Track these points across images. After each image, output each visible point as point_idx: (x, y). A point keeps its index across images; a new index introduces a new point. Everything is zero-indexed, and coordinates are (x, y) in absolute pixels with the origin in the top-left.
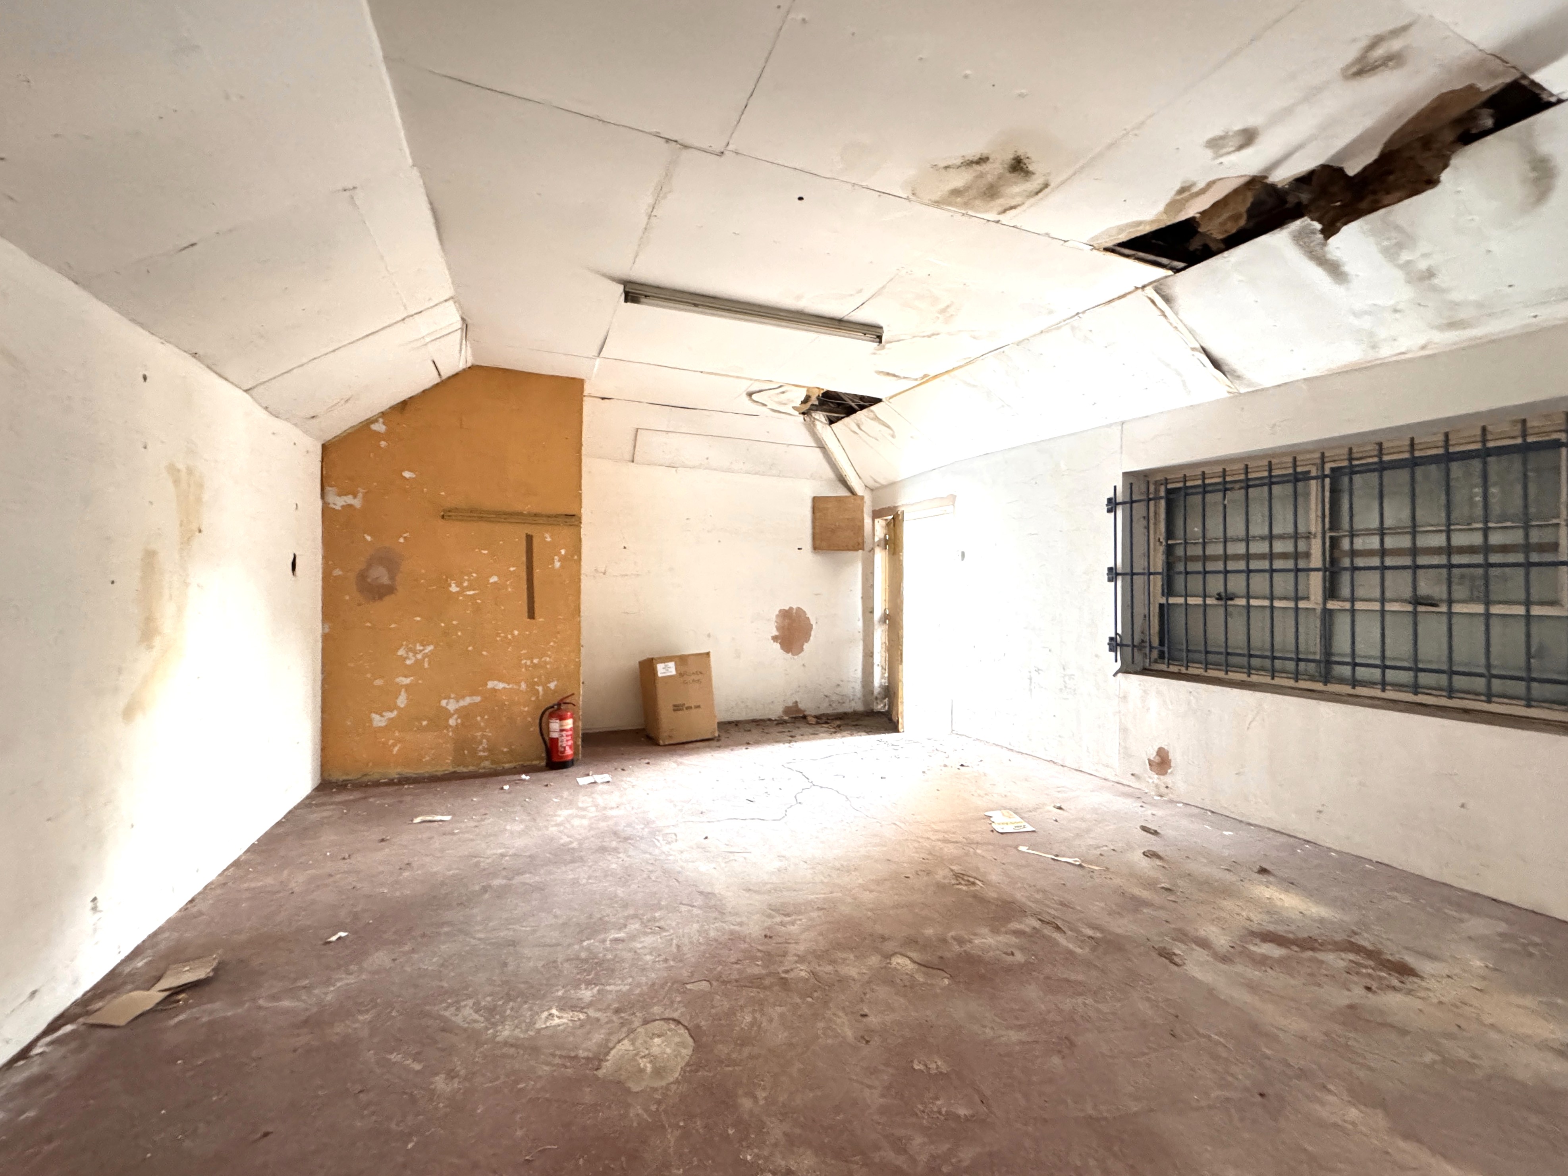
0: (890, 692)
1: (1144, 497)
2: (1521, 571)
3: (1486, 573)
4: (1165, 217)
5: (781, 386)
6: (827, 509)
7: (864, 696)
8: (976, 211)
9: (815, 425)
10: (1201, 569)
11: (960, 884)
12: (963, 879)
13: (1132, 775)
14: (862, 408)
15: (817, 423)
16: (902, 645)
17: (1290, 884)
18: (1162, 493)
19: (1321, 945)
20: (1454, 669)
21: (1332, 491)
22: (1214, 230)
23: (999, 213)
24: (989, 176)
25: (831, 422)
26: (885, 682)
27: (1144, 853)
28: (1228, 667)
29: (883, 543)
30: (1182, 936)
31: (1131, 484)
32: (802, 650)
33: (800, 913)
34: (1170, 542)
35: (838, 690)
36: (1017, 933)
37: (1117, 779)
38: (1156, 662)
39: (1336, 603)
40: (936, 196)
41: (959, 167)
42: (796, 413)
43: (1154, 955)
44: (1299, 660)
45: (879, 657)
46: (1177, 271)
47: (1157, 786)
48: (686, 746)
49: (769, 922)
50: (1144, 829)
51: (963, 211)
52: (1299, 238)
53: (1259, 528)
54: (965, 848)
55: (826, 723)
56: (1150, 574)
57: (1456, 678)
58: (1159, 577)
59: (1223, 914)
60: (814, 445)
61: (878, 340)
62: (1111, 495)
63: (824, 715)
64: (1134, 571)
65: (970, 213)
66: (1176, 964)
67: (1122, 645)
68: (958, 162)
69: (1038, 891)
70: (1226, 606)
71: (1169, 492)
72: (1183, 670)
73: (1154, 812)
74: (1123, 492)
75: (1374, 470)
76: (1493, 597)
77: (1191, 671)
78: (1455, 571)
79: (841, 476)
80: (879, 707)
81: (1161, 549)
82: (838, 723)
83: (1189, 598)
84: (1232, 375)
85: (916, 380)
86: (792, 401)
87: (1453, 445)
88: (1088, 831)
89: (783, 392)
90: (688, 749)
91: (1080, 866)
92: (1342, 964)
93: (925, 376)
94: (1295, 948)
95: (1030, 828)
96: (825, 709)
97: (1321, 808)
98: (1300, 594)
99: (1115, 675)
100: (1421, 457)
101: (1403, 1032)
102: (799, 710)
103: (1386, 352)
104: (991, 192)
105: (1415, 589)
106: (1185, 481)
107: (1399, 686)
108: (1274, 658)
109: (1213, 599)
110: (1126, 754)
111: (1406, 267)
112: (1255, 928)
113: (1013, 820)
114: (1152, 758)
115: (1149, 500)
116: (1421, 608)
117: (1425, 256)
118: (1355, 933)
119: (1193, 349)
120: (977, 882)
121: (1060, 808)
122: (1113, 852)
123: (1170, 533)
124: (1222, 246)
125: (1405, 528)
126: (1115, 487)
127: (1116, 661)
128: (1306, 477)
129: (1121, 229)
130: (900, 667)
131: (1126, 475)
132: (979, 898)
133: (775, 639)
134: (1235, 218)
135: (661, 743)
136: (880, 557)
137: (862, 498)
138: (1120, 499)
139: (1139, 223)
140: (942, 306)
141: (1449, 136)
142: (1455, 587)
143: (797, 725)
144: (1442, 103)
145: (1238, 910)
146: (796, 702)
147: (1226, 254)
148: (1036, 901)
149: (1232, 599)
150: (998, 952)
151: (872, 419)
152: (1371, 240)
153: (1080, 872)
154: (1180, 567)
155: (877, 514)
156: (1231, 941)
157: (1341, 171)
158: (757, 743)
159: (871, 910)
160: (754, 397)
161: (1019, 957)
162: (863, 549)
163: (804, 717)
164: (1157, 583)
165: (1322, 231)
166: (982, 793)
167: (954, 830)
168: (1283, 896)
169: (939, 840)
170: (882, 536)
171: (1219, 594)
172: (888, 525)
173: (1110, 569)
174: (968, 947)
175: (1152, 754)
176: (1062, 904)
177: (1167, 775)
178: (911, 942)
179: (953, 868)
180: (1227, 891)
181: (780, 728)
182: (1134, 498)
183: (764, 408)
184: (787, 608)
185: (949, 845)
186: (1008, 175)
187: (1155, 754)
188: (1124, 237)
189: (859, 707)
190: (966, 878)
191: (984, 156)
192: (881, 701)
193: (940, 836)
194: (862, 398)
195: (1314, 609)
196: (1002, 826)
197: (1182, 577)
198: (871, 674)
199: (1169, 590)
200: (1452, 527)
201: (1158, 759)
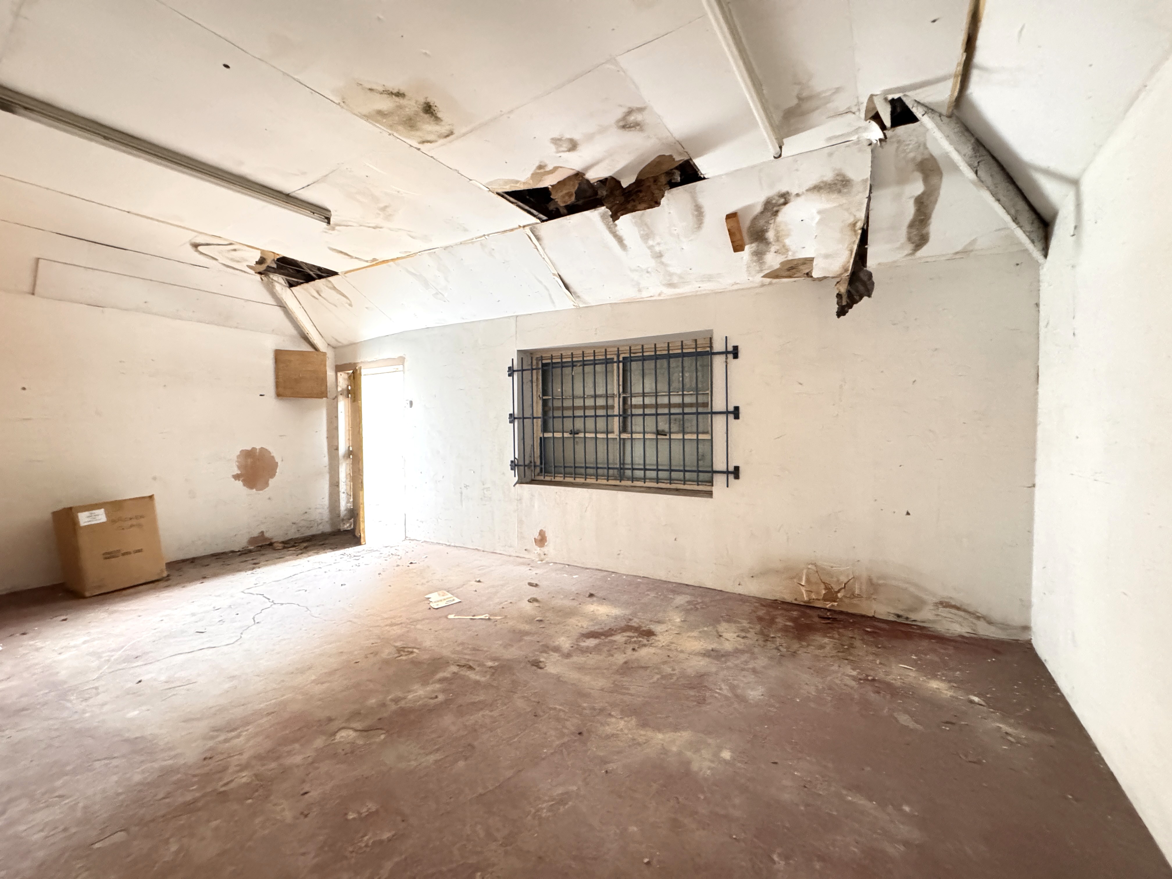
0: (354, 514)
1: (530, 367)
2: (695, 416)
3: (683, 417)
4: (531, 182)
5: (231, 244)
6: (290, 361)
7: (331, 519)
8: (400, 135)
9: (273, 286)
10: (560, 415)
11: (401, 656)
12: (404, 651)
13: (526, 550)
14: (320, 277)
15: (276, 284)
16: (362, 476)
17: (604, 600)
18: (540, 366)
19: (615, 631)
20: (672, 468)
21: (624, 371)
22: (560, 199)
23: (420, 143)
24: (407, 110)
25: (291, 285)
26: (350, 505)
27: (529, 601)
28: (575, 475)
29: (345, 393)
30: (546, 649)
31: (522, 358)
32: (267, 484)
33: (248, 724)
34: (544, 398)
35: (306, 517)
36: (441, 681)
37: (517, 555)
38: (538, 475)
39: (625, 434)
40: (365, 110)
41: (381, 93)
42: (252, 272)
43: (529, 666)
44: (609, 468)
45: (344, 486)
46: (543, 221)
47: (539, 555)
48: (124, 592)
49: (211, 744)
50: (530, 584)
51: (390, 132)
52: (603, 216)
53: (589, 391)
54: (409, 626)
55: (293, 546)
56: (534, 418)
57: (673, 473)
58: (540, 420)
59: (569, 628)
60: (275, 303)
61: (326, 220)
62: (511, 365)
63: (291, 539)
64: (525, 416)
65: (395, 134)
66: (541, 668)
67: (518, 465)
68: (381, 89)
69: (459, 645)
70: (574, 438)
71: (544, 365)
72: (553, 480)
73: (537, 572)
74: (518, 364)
75: (640, 360)
76: (686, 430)
77: (557, 479)
78: (672, 416)
79: (304, 334)
80: (346, 527)
81: (540, 402)
82: (305, 545)
83: (555, 434)
84: (575, 294)
85: (367, 261)
86: (246, 260)
87: (672, 350)
88: (496, 593)
89: (235, 250)
90: (125, 596)
91: (489, 619)
92: (624, 639)
93: (374, 260)
94: (603, 637)
95: (457, 600)
96: (293, 534)
97: (619, 553)
98: (609, 430)
99: (514, 486)
100: (659, 355)
101: (646, 668)
102: (266, 539)
103: (645, 294)
104: (410, 123)
105: (657, 427)
106: (552, 359)
107: (651, 479)
108: (597, 468)
109: (568, 434)
110: (521, 537)
111: (651, 248)
112: (584, 631)
113: (445, 597)
114: (536, 538)
115: (532, 369)
116: (659, 437)
117: (659, 244)
118: (630, 620)
119: (554, 274)
120: (415, 650)
121: (479, 581)
122: (511, 605)
123: (545, 392)
124: (565, 211)
125: (652, 393)
126: (513, 359)
127: (515, 476)
128: (611, 361)
129: (507, 182)
130: (361, 493)
131: (519, 352)
132: (416, 663)
133: (236, 477)
134: (569, 195)
135: (87, 594)
136: (343, 405)
137: (325, 354)
138: (515, 368)
139: (517, 182)
140: (382, 205)
141: (663, 180)
142: (672, 425)
143: (263, 552)
144: (661, 160)
145: (577, 622)
146: (262, 532)
147: (568, 217)
148: (458, 653)
149: (577, 434)
150: (426, 700)
151: (330, 288)
152: (636, 229)
153: (489, 623)
154: (550, 414)
155: (339, 368)
156: (572, 643)
157: (618, 183)
158: (215, 575)
159: (320, 700)
160: (200, 248)
161: (441, 697)
162: (327, 397)
163: (271, 544)
164: (539, 423)
165: (612, 216)
166: (424, 581)
167: (399, 615)
168: (599, 608)
169: (386, 625)
170: (345, 386)
171: (571, 431)
172: (349, 377)
173: (511, 415)
174: (402, 704)
175: (536, 535)
176: (474, 649)
177: (545, 547)
178: (356, 715)
179: (397, 644)
180: (571, 613)
181: (243, 558)
182: (524, 368)
183: (214, 261)
184: (249, 448)
185: (394, 628)
186: (422, 114)
187: (538, 534)
188: (509, 189)
189: (327, 529)
190: (406, 650)
191: (401, 92)
192: (348, 522)
193: (389, 622)
194: (320, 269)
195: (616, 438)
196: (437, 603)
197: (551, 420)
198: (338, 501)
199: (545, 429)
200: (671, 394)
201: (539, 538)
